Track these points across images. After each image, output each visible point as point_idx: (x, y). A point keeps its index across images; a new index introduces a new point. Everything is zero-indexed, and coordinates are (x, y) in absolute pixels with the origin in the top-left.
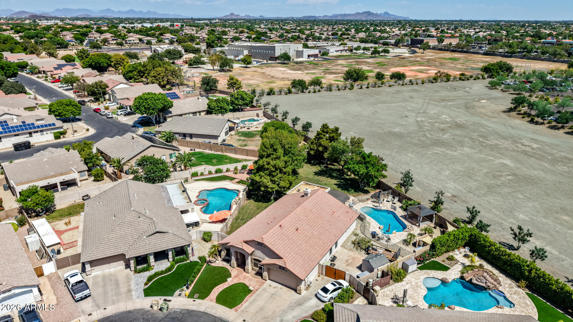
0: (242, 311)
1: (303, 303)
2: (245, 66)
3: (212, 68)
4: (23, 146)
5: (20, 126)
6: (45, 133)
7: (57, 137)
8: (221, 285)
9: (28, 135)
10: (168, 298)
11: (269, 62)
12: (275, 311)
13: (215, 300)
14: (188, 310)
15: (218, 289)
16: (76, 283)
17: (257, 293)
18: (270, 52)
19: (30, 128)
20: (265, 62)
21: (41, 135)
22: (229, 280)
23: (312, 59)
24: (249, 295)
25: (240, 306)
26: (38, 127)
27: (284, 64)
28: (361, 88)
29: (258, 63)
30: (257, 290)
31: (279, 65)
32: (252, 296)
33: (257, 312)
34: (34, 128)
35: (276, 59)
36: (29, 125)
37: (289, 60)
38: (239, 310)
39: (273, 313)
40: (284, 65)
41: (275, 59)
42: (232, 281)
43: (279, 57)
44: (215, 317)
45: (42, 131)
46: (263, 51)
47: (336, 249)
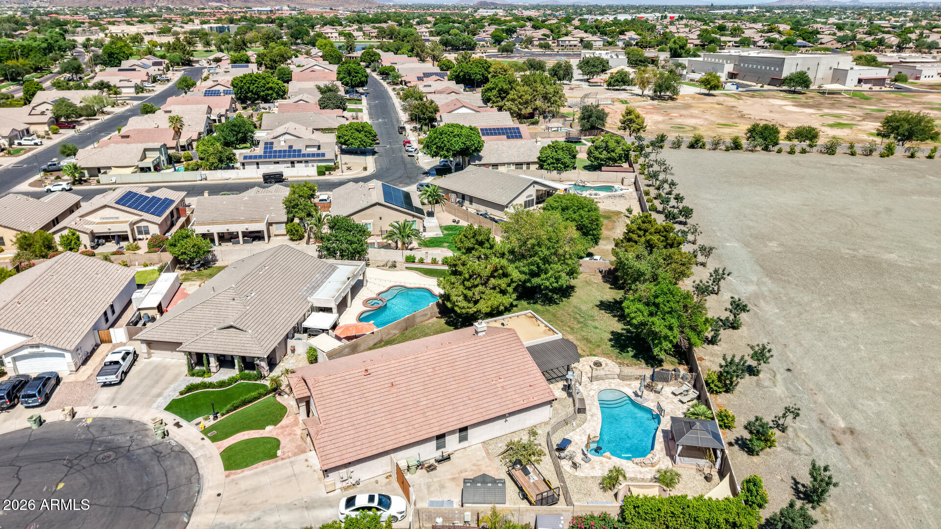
0: (233, 480)
1: (314, 508)
2: (706, 92)
3: (639, 92)
4: (272, 178)
5: (285, 151)
6: (310, 164)
7: (321, 173)
8: (252, 431)
9: (290, 165)
10: (183, 422)
11: (766, 87)
12: (267, 501)
13: (222, 450)
14: (184, 448)
15: (244, 435)
16: (111, 363)
17: (280, 463)
18: (773, 69)
19: (294, 156)
20: (758, 87)
21: (306, 166)
22: (269, 428)
23: (866, 87)
24: (267, 462)
25: (239, 471)
26: (304, 155)
27: (794, 92)
28: (912, 156)
29: (740, 89)
30: (283, 459)
31: (782, 94)
32: (268, 464)
33: (246, 491)
34: (299, 156)
35: (783, 82)
36: (295, 151)
37: (807, 86)
38: (232, 477)
39: (262, 503)
40: (791, 96)
41: (779, 82)
42: (271, 432)
43: (786, 79)
44: (197, 472)
45: (306, 162)
46: (761, 68)
47: (465, 444)
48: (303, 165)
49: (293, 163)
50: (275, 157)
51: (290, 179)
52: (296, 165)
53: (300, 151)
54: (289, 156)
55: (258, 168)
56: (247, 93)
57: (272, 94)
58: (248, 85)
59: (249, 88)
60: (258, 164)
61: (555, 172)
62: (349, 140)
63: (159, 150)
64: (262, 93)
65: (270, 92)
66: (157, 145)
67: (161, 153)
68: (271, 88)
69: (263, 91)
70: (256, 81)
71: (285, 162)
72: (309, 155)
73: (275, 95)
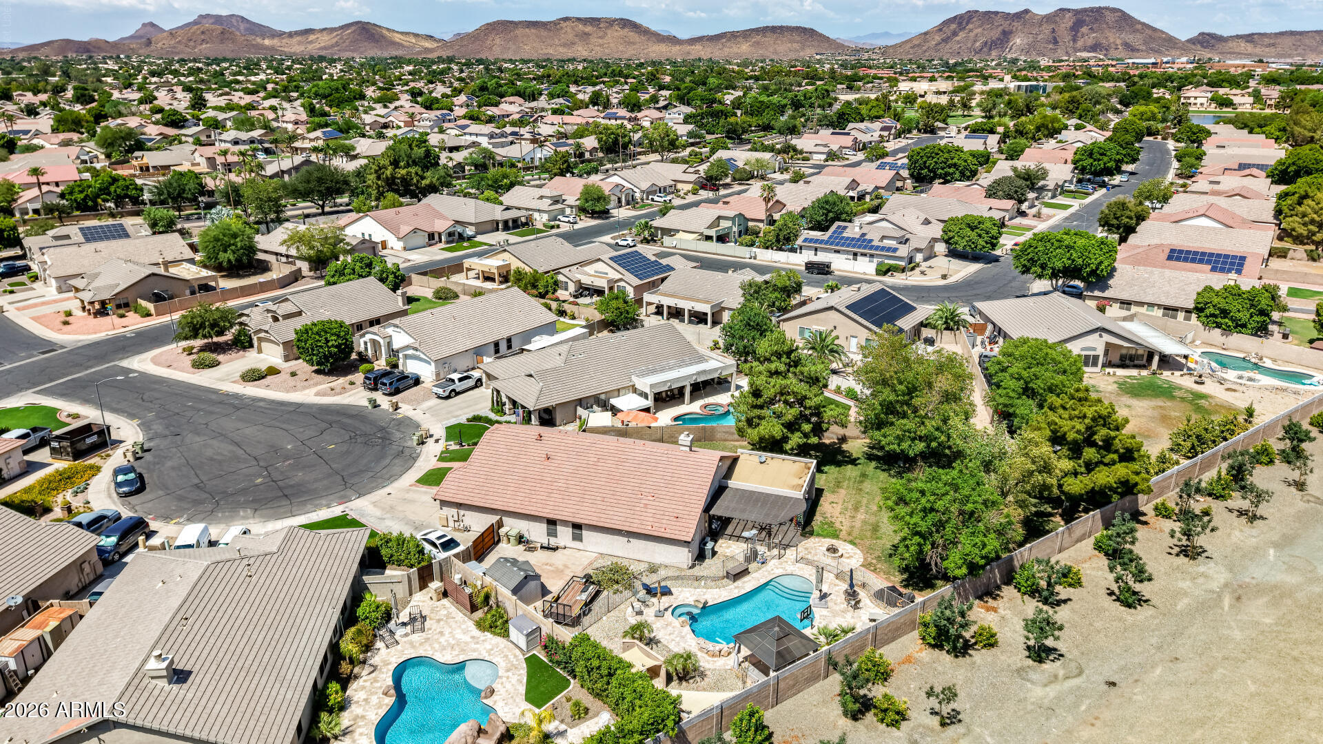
0: (408, 489)
4: (815, 268)
5: (852, 239)
6: (876, 260)
7: (880, 272)
10: (443, 441)
13: (434, 468)
14: (418, 457)
16: (450, 379)
19: (861, 247)
21: (869, 262)
25: (418, 485)
26: (874, 248)
33: (406, 499)
34: (868, 247)
36: (864, 240)
38: (410, 487)
44: (402, 475)
45: (870, 256)
47: (577, 544)
48: (867, 259)
49: (855, 254)
50: (837, 245)
51: (836, 273)
52: (859, 258)
53: (871, 241)
54: (854, 246)
55: (816, 255)
56: (922, 169)
57: (954, 173)
58: (925, 159)
59: (925, 162)
60: (816, 250)
61: (1218, 331)
62: (953, 237)
63: (733, 219)
64: (940, 171)
65: (951, 170)
66: (731, 214)
67: (734, 223)
68: (955, 165)
69: (943, 169)
70: (937, 154)
71: (847, 252)
72: (883, 249)
73: (957, 175)
